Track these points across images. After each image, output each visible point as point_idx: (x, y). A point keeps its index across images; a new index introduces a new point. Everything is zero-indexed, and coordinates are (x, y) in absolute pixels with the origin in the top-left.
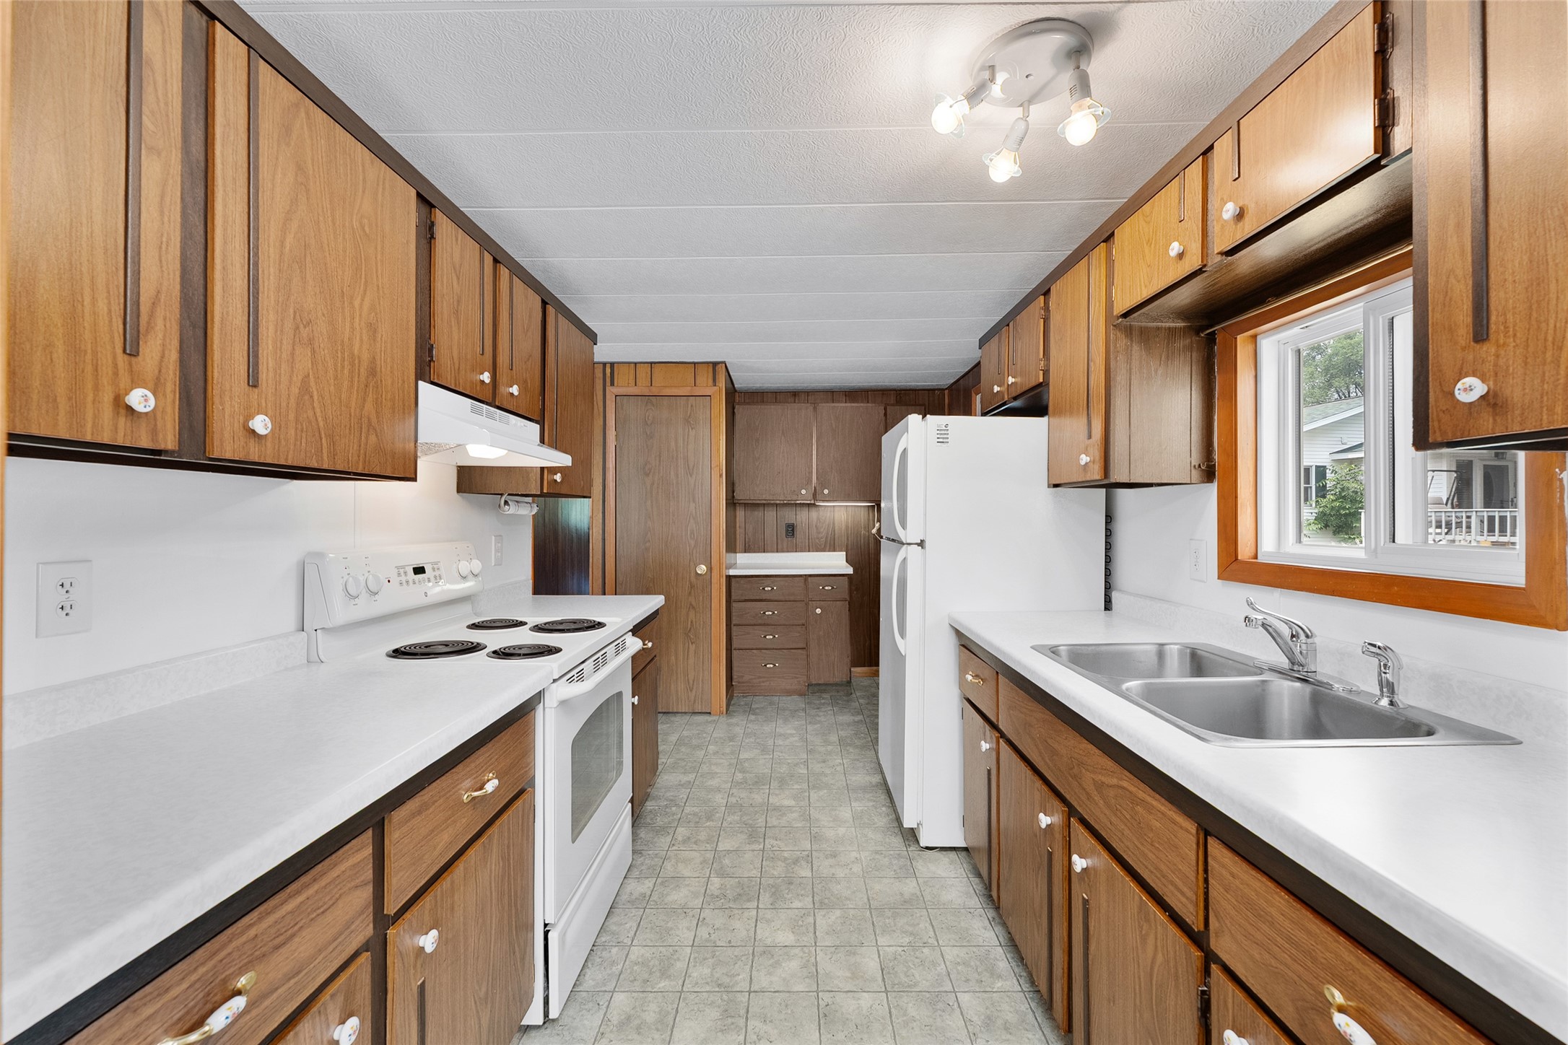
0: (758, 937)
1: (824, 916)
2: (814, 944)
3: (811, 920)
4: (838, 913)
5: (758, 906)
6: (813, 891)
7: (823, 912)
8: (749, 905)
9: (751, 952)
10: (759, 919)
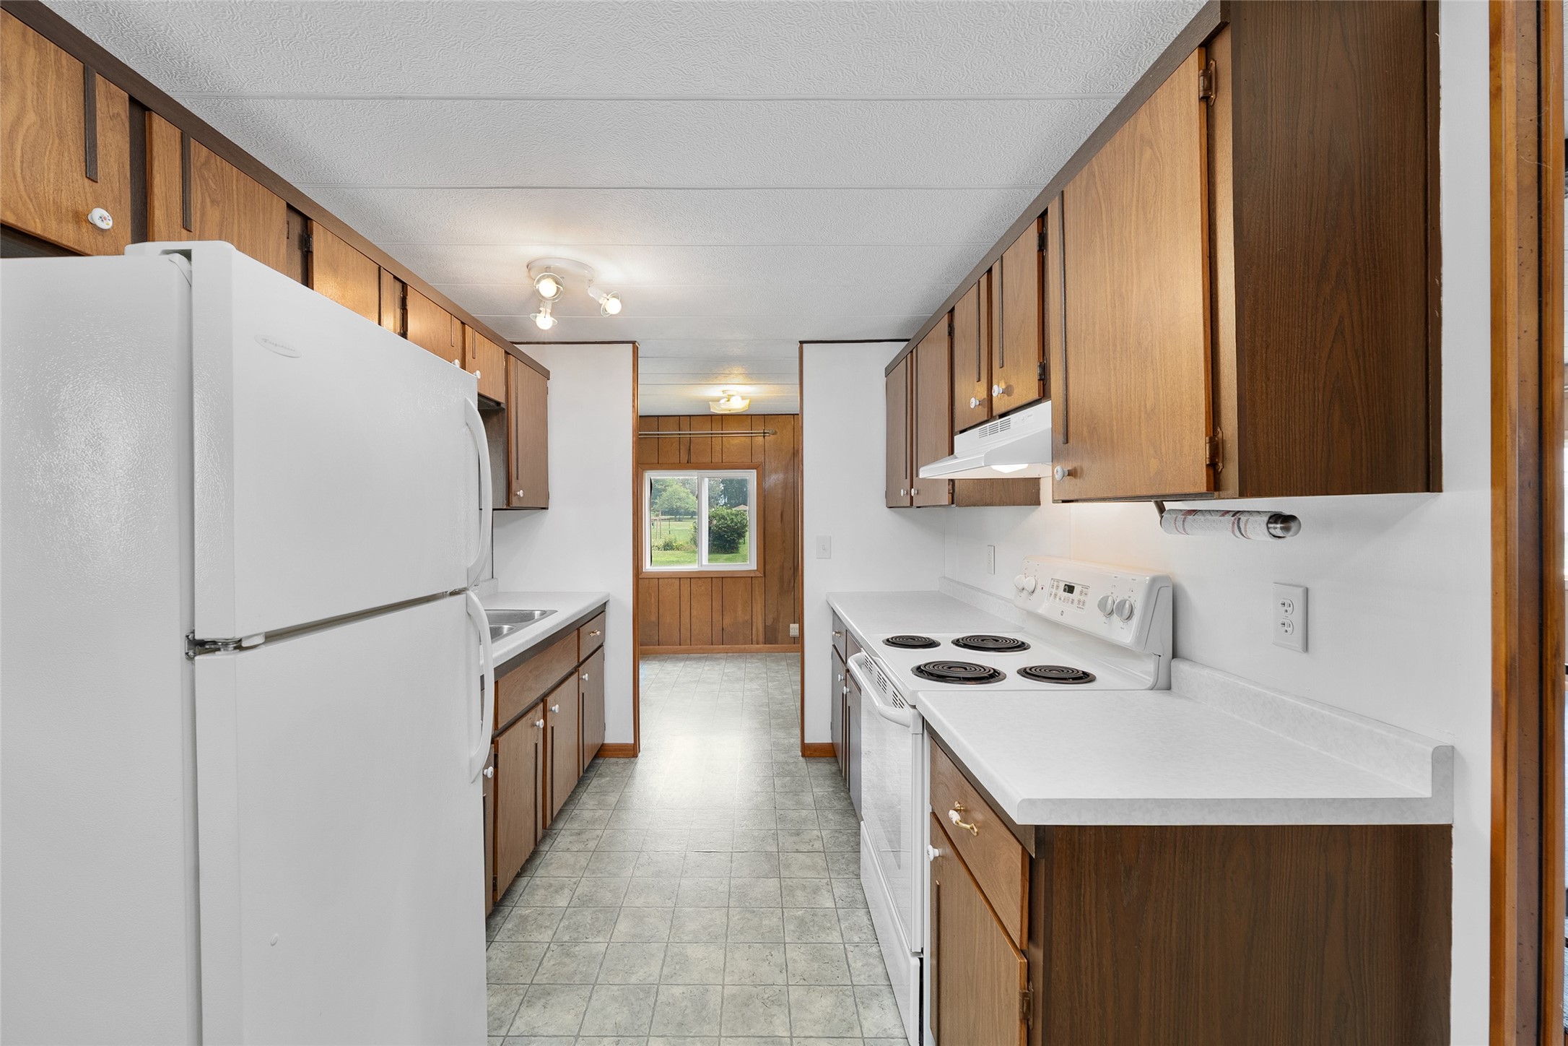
0: (723, 950)
1: (650, 975)
2: (669, 945)
3: (665, 971)
4: (633, 979)
5: (723, 988)
6: (653, 1012)
7: (651, 980)
8: (735, 990)
9: (729, 938)
10: (722, 972)
